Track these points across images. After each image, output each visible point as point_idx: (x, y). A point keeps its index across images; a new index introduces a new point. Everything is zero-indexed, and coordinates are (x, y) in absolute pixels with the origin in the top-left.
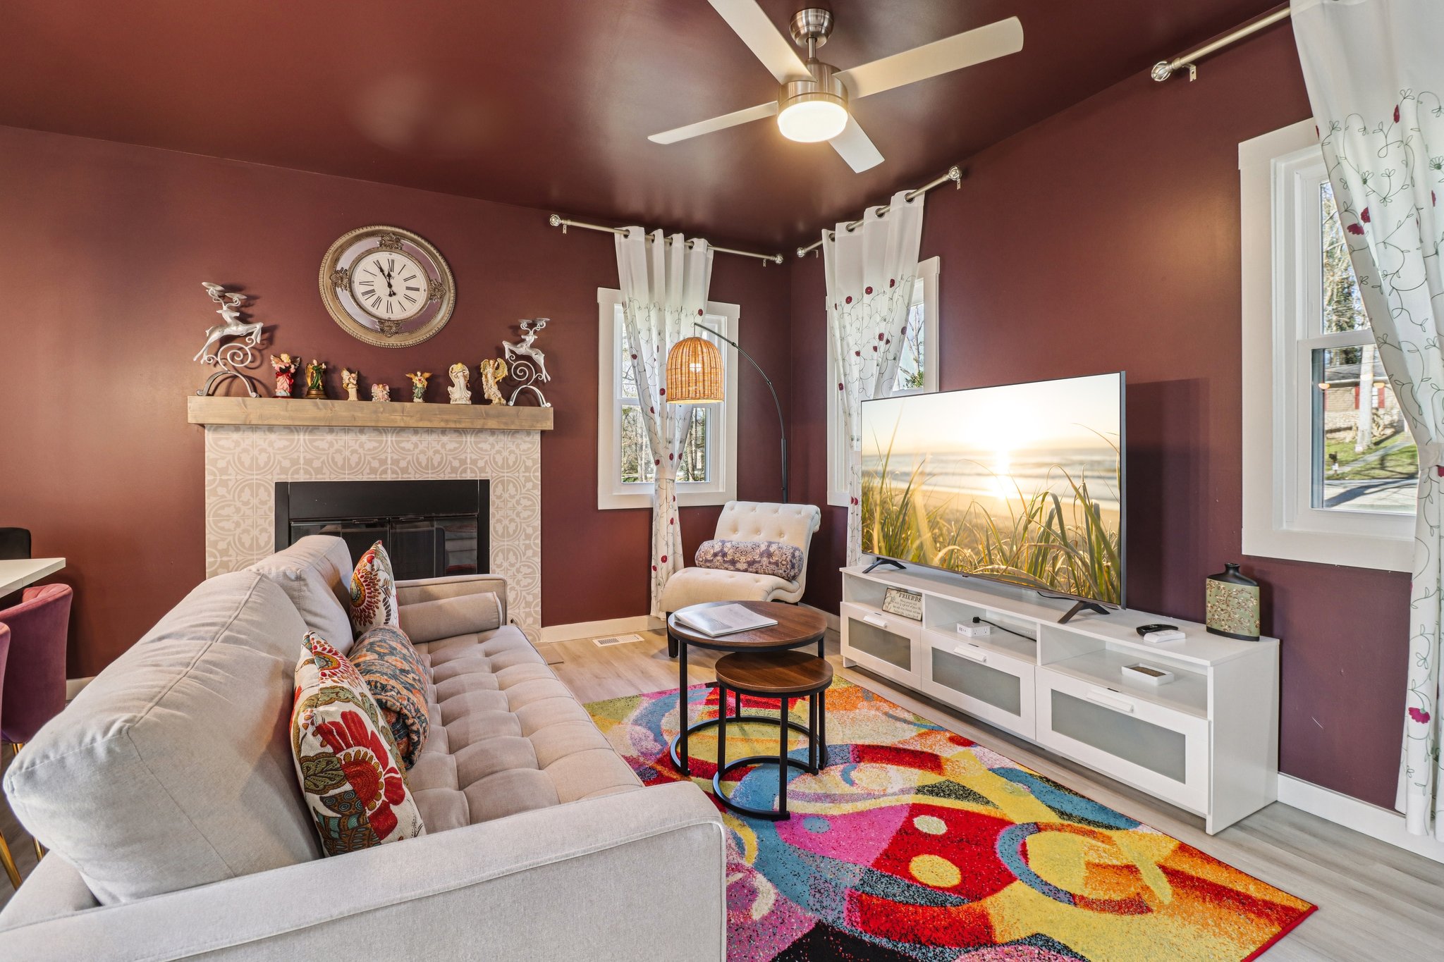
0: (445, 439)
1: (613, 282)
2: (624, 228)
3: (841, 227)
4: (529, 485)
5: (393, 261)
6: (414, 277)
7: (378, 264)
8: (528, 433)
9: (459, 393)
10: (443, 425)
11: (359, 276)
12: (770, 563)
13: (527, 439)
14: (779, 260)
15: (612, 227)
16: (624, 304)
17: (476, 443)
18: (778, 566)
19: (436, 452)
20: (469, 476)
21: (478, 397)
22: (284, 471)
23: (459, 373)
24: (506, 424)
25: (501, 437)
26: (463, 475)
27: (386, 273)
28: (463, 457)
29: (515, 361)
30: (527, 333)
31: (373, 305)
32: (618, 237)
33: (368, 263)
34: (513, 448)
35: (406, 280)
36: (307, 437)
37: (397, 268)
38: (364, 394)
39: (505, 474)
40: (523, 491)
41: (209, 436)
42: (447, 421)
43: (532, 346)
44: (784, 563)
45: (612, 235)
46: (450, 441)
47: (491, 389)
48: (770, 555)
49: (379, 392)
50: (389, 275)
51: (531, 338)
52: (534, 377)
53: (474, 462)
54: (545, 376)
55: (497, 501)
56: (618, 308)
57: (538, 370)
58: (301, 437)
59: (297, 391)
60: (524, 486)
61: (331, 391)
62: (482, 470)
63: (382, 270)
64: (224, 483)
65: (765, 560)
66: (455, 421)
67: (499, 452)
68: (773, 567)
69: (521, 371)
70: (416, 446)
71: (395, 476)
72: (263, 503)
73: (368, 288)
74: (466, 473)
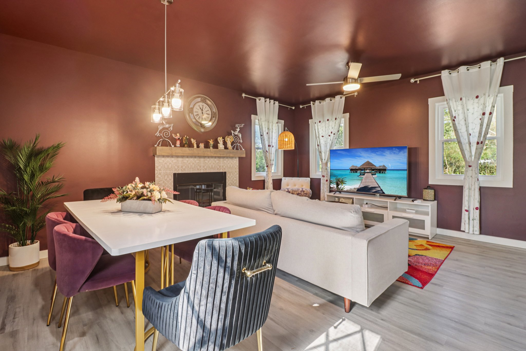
0: (216, 159)
1: (256, 114)
2: (259, 98)
3: (317, 102)
4: (236, 173)
5: (203, 105)
6: (208, 110)
7: (199, 106)
8: (236, 158)
9: (221, 146)
10: (219, 155)
11: (195, 110)
12: (304, 193)
13: (235, 159)
14: (293, 108)
15: (256, 97)
16: (258, 120)
17: (223, 161)
18: (306, 194)
19: (214, 163)
20: (221, 171)
21: (226, 148)
22: (176, 170)
23: (220, 140)
24: (234, 155)
25: (229, 159)
26: (220, 171)
27: (202, 109)
28: (220, 165)
29: (234, 136)
30: (237, 128)
31: (198, 119)
32: (257, 100)
33: (197, 106)
34: (232, 162)
35: (206, 111)
36: (181, 159)
37: (204, 108)
38: (198, 147)
39: (230, 170)
40: (234, 175)
41: (156, 158)
42: (221, 154)
43: (239, 132)
44: (308, 193)
45: (256, 99)
47: (229, 145)
48: (304, 191)
49: (202, 145)
50: (202, 110)
51: (238, 130)
52: (239, 141)
53: (223, 166)
54: (241, 141)
55: (228, 178)
56: (257, 121)
57: (240, 139)
58: (180, 159)
59: (182, 145)
61: (190, 145)
62: (225, 169)
63: (201, 108)
64: (160, 174)
65: (302, 193)
66: (223, 154)
67: (229, 163)
68: (305, 195)
69: (236, 139)
70: (209, 162)
71: (203, 171)
72: (170, 180)
73: (197, 114)
74: (221, 170)
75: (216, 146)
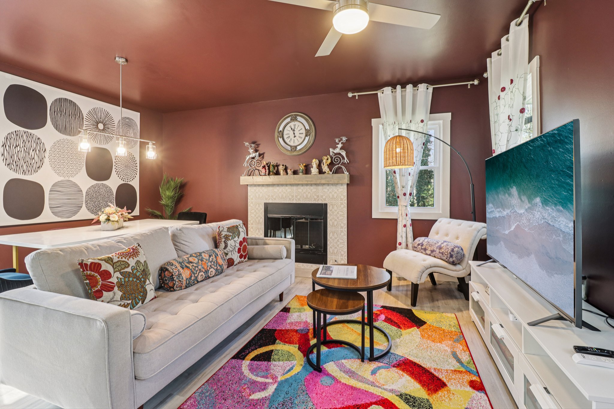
0: (312, 188)
1: (378, 115)
2: (382, 90)
3: (494, 54)
4: (342, 206)
5: (295, 125)
6: (302, 129)
7: (290, 127)
8: (342, 184)
9: (314, 170)
10: (306, 183)
11: (285, 132)
12: (439, 252)
13: (341, 187)
14: (476, 82)
15: (377, 91)
16: (383, 125)
17: (323, 189)
18: (443, 255)
19: (309, 193)
20: (320, 202)
21: (321, 172)
22: (266, 199)
23: (315, 162)
24: (328, 181)
25: (331, 186)
27: (293, 129)
28: (318, 194)
29: (334, 156)
30: (338, 144)
31: (289, 142)
32: (379, 93)
33: (288, 128)
34: (336, 191)
35: (299, 131)
36: (272, 188)
37: (296, 127)
38: (286, 173)
39: (333, 202)
40: (340, 208)
41: (249, 188)
43: (341, 149)
44: (446, 253)
45: (377, 94)
46: (313, 189)
47: (325, 168)
48: (440, 248)
49: (289, 172)
50: (294, 130)
51: (340, 146)
52: (342, 162)
53: (322, 196)
54: (346, 160)
55: (330, 212)
56: (381, 126)
57: (343, 158)
58: (271, 188)
59: (269, 173)
60: (340, 207)
61: (276, 173)
62: (325, 199)
63: (292, 129)
64: (252, 203)
67: (330, 192)
68: (440, 255)
69: (336, 160)
70: (302, 190)
71: (296, 201)
72: (261, 209)
73: (288, 136)
74: (319, 200)
75: (307, 170)
